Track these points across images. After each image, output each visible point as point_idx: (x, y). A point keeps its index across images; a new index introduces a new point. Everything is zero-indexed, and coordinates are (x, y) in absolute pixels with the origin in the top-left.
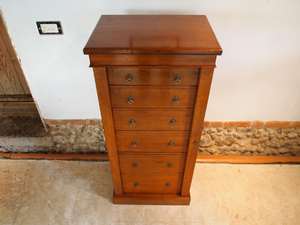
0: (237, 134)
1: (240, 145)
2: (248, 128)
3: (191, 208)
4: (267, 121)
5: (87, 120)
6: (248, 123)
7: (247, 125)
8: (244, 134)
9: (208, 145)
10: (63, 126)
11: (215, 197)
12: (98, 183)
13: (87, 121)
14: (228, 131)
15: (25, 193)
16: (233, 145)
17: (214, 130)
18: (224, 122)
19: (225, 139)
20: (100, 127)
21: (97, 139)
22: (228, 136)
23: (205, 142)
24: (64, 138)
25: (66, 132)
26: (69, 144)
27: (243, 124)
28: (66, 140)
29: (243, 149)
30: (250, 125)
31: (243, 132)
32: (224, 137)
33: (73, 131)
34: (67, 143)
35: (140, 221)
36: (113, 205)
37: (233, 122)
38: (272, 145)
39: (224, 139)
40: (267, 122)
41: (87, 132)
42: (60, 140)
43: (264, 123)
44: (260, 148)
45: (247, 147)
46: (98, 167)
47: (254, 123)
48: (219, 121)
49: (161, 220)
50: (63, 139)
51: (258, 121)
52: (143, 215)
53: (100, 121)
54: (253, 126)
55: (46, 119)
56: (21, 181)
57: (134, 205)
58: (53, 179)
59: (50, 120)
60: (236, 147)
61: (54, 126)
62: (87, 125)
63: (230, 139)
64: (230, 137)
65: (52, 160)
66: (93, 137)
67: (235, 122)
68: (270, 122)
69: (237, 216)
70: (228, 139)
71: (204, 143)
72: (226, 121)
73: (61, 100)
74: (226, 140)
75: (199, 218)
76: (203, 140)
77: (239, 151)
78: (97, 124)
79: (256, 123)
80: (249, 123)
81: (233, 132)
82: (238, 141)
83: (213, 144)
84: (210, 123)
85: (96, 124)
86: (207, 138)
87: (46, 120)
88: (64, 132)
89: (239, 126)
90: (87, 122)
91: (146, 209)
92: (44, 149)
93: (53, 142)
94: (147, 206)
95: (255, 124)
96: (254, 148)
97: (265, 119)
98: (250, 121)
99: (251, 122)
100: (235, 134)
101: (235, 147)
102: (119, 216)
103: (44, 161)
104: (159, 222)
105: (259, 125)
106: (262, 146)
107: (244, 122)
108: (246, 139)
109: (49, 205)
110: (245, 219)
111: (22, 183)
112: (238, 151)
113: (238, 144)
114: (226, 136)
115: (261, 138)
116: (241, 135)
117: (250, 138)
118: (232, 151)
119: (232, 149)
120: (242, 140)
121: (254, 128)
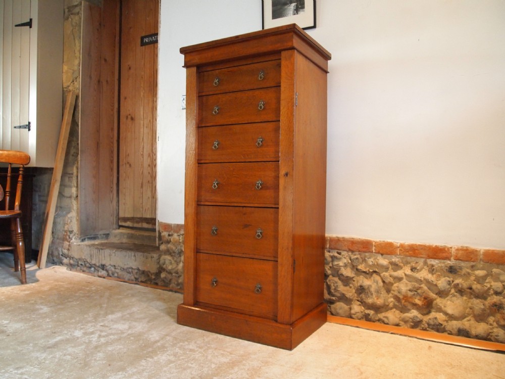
0: (430, 277)
1: (446, 314)
2: (449, 262)
4: (487, 248)
6: (446, 249)
7: (444, 255)
8: (445, 280)
9: (380, 302)
10: (176, 236)
14: (413, 269)
16: (433, 314)
17: (384, 261)
18: (398, 245)
19: (410, 290)
22: (417, 285)
23: (372, 294)
24: (173, 262)
25: (176, 248)
26: (177, 275)
27: (437, 253)
28: (174, 266)
29: (455, 325)
30: (451, 253)
31: (445, 277)
32: (406, 284)
34: (174, 271)
37: (416, 244)
39: (408, 288)
40: (485, 250)
42: (167, 262)
43: (480, 251)
44: (495, 330)
45: (464, 324)
47: (457, 250)
48: (389, 241)
50: (171, 263)
51: (466, 247)
54: (457, 258)
55: (161, 222)
58: (130, 295)
60: (438, 317)
61: (166, 235)
63: (419, 291)
64: (420, 288)
67: (419, 245)
70: (415, 290)
71: (370, 295)
72: (402, 242)
74: (412, 293)
76: (368, 288)
77: (449, 333)
79: (463, 250)
80: (448, 249)
81: (424, 274)
82: (439, 301)
83: (391, 305)
84: (374, 243)
86: (375, 284)
88: (174, 248)
89: (429, 257)
93: (158, 266)
95: (461, 252)
96: (481, 328)
97: (482, 244)
98: (449, 246)
99: (451, 248)
100: (426, 277)
101: (436, 318)
105: (468, 255)
106: (497, 322)
107: (436, 246)
108: (454, 298)
113: (440, 310)
114: (410, 282)
115: (489, 298)
116: (442, 283)
117: (465, 298)
118: (432, 329)
119: (431, 322)
120: (448, 298)
121: (463, 264)
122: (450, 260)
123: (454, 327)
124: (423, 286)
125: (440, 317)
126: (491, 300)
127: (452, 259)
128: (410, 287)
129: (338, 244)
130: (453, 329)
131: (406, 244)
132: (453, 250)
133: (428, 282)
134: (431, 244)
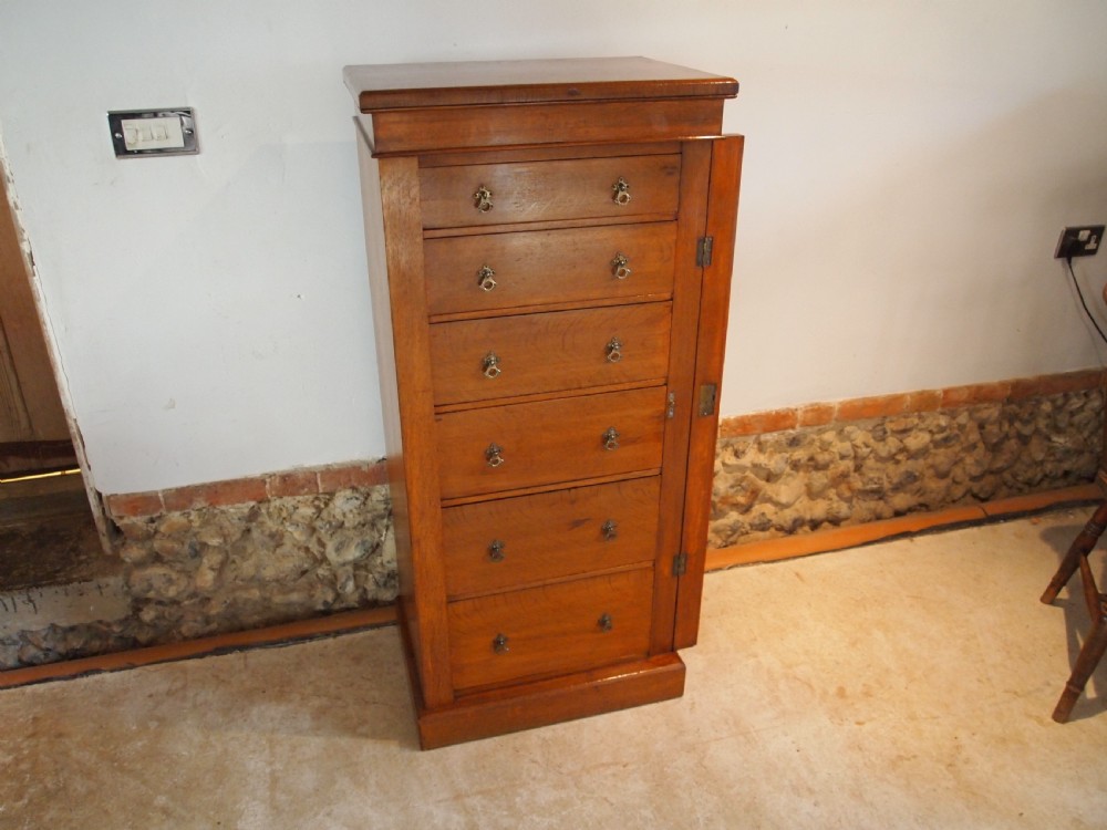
0: (762, 459)
1: (777, 504)
2: (791, 431)
3: (694, 703)
4: (841, 400)
5: (270, 477)
6: (790, 414)
7: (788, 423)
8: (782, 458)
10: (176, 516)
11: (756, 656)
12: (340, 703)
13: (268, 480)
14: (737, 454)
15: (50, 795)
16: (758, 508)
19: (732, 487)
20: (317, 503)
21: (302, 554)
22: (739, 475)
24: (174, 576)
25: (183, 543)
26: (192, 601)
27: (777, 421)
28: (183, 583)
29: (788, 516)
30: (796, 417)
31: (780, 452)
32: (726, 478)
33: (212, 537)
34: (185, 595)
35: (534, 779)
36: (420, 754)
37: (747, 416)
38: (868, 487)
39: (728, 485)
40: (840, 403)
41: (267, 532)
42: (157, 583)
43: (834, 407)
44: (835, 505)
45: (797, 510)
46: (320, 655)
47: (806, 412)
49: (606, 759)
50: (170, 581)
51: (817, 404)
52: (538, 758)
53: (316, 474)
54: (805, 424)
55: (109, 493)
56: (17, 761)
57: (496, 738)
58: (153, 725)
59: (127, 495)
60: (767, 511)
61: (139, 521)
62: (269, 501)
63: (744, 484)
64: (744, 478)
65: (132, 667)
66: (287, 547)
67: (753, 416)
68: (851, 402)
69: (841, 693)
70: (738, 484)
73: (173, 407)
74: (735, 489)
77: (777, 529)
78: (306, 490)
79: (812, 410)
80: (793, 413)
81: (751, 456)
82: (768, 489)
85: (303, 487)
87: (108, 497)
88: (176, 546)
89: (766, 431)
90: (267, 486)
91: (544, 739)
93: (129, 600)
94: (543, 729)
95: (810, 415)
96: (819, 509)
97: (837, 394)
98: (793, 407)
99: (797, 410)
100: (756, 461)
101: (763, 514)
102: (453, 782)
103: (97, 677)
104: (603, 765)
105: (819, 416)
106: (839, 495)
107: (776, 412)
108: (790, 479)
109: (165, 811)
110: (867, 694)
111: (24, 766)
112: (773, 530)
113: (769, 500)
114: (730, 473)
115: (832, 466)
116: (774, 462)
117: (801, 474)
118: (757, 530)
119: (757, 522)
120: (780, 481)
121: (809, 430)
122: (793, 428)
124: (748, 473)
125: (768, 509)
126: (836, 468)
127: (798, 426)
128: (731, 482)
130: (786, 522)
131: (732, 417)
132: (799, 413)
133: (755, 466)
134: (768, 410)
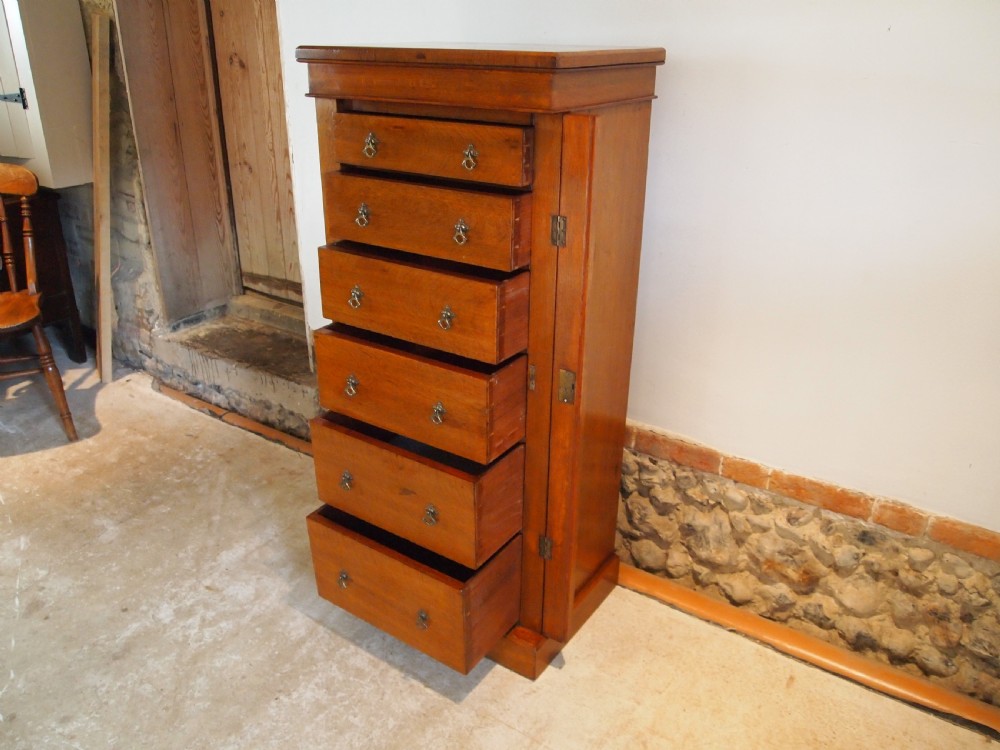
0: (821, 539)
1: (841, 604)
2: (863, 523)
4: (943, 515)
6: (862, 500)
7: (856, 510)
8: (850, 551)
9: (721, 558)
11: (638, 703)
14: (791, 520)
15: (189, 485)
16: (817, 597)
17: (736, 494)
18: (770, 473)
19: (780, 552)
22: (795, 545)
23: (708, 543)
27: (841, 502)
29: (852, 626)
30: (870, 510)
31: (851, 543)
32: (775, 540)
37: (804, 479)
38: (976, 649)
39: (777, 548)
40: (937, 518)
43: (927, 519)
44: (926, 648)
45: (870, 626)
47: (883, 507)
48: (753, 460)
51: (903, 505)
54: (879, 521)
56: (201, 462)
58: (265, 482)
60: (825, 605)
63: (796, 557)
64: (800, 552)
65: (298, 450)
67: (811, 482)
68: (954, 524)
70: (789, 553)
71: (704, 543)
72: (778, 468)
74: (785, 558)
75: (535, 723)
76: (703, 531)
77: (840, 634)
79: (893, 509)
80: (866, 500)
81: (811, 530)
82: (833, 580)
83: (742, 565)
84: (722, 459)
86: (717, 527)
89: (826, 507)
92: (298, 427)
95: (889, 513)
96: (899, 640)
97: (937, 503)
98: (869, 494)
99: (872, 500)
100: (815, 538)
101: (820, 606)
103: (278, 445)
105: (904, 520)
106: (933, 639)
107: (843, 491)
108: (861, 582)
112: (834, 633)
113: (831, 594)
114: (783, 537)
115: (926, 596)
116: (843, 553)
117: (881, 584)
118: (811, 620)
119: (811, 610)
120: (850, 579)
121: (889, 532)
122: (865, 520)
123: (851, 628)
124: (805, 548)
125: (829, 606)
126: (929, 601)
127: (870, 519)
128: (781, 547)
129: (651, 444)
130: (848, 630)
131: (786, 473)
132: (875, 505)
133: (814, 545)
134: (834, 484)
